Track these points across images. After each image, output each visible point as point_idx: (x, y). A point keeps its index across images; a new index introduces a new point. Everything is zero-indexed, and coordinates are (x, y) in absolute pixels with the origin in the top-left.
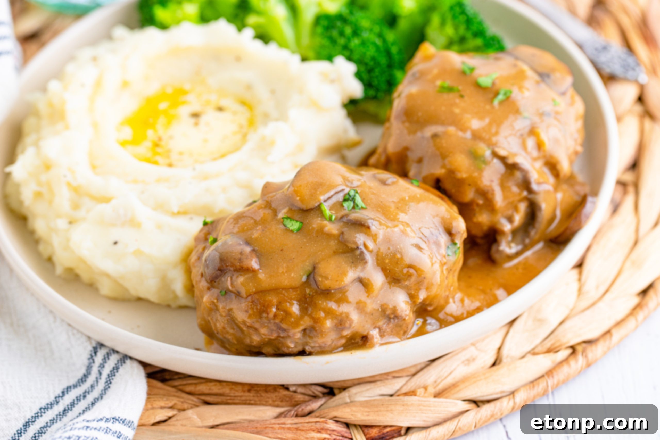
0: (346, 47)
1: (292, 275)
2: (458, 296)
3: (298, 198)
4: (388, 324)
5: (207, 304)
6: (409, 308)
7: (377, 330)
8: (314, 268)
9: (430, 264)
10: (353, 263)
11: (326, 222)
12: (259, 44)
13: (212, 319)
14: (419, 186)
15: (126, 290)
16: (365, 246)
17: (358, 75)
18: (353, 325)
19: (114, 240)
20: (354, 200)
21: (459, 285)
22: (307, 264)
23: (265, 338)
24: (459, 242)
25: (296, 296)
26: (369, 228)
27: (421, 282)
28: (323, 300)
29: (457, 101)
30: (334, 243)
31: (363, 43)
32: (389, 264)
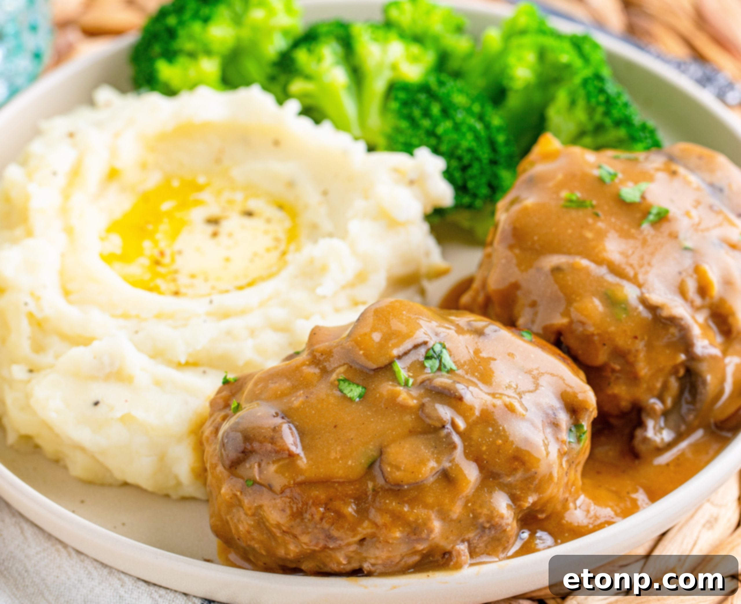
0: (431, 133)
1: (350, 463)
2: (582, 499)
3: (361, 352)
4: (481, 537)
5: (227, 497)
6: (513, 513)
7: (466, 544)
8: (381, 453)
9: (544, 453)
10: (436, 447)
11: (400, 389)
12: (306, 122)
13: (231, 518)
14: (531, 342)
15: (108, 470)
16: (454, 425)
17: (448, 175)
18: (433, 536)
19: (95, 400)
20: (440, 358)
21: (583, 484)
22: (371, 447)
23: (306, 549)
24: (586, 425)
25: (354, 492)
26: (460, 399)
27: (530, 478)
28: (391, 498)
29: (590, 221)
30: (410, 419)
31: (457, 127)
32: (487, 453)
